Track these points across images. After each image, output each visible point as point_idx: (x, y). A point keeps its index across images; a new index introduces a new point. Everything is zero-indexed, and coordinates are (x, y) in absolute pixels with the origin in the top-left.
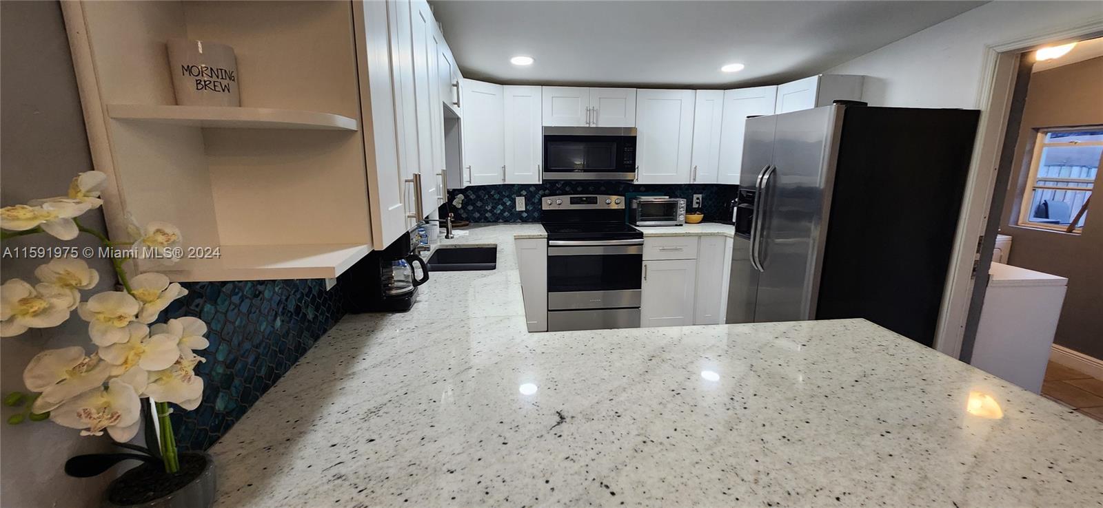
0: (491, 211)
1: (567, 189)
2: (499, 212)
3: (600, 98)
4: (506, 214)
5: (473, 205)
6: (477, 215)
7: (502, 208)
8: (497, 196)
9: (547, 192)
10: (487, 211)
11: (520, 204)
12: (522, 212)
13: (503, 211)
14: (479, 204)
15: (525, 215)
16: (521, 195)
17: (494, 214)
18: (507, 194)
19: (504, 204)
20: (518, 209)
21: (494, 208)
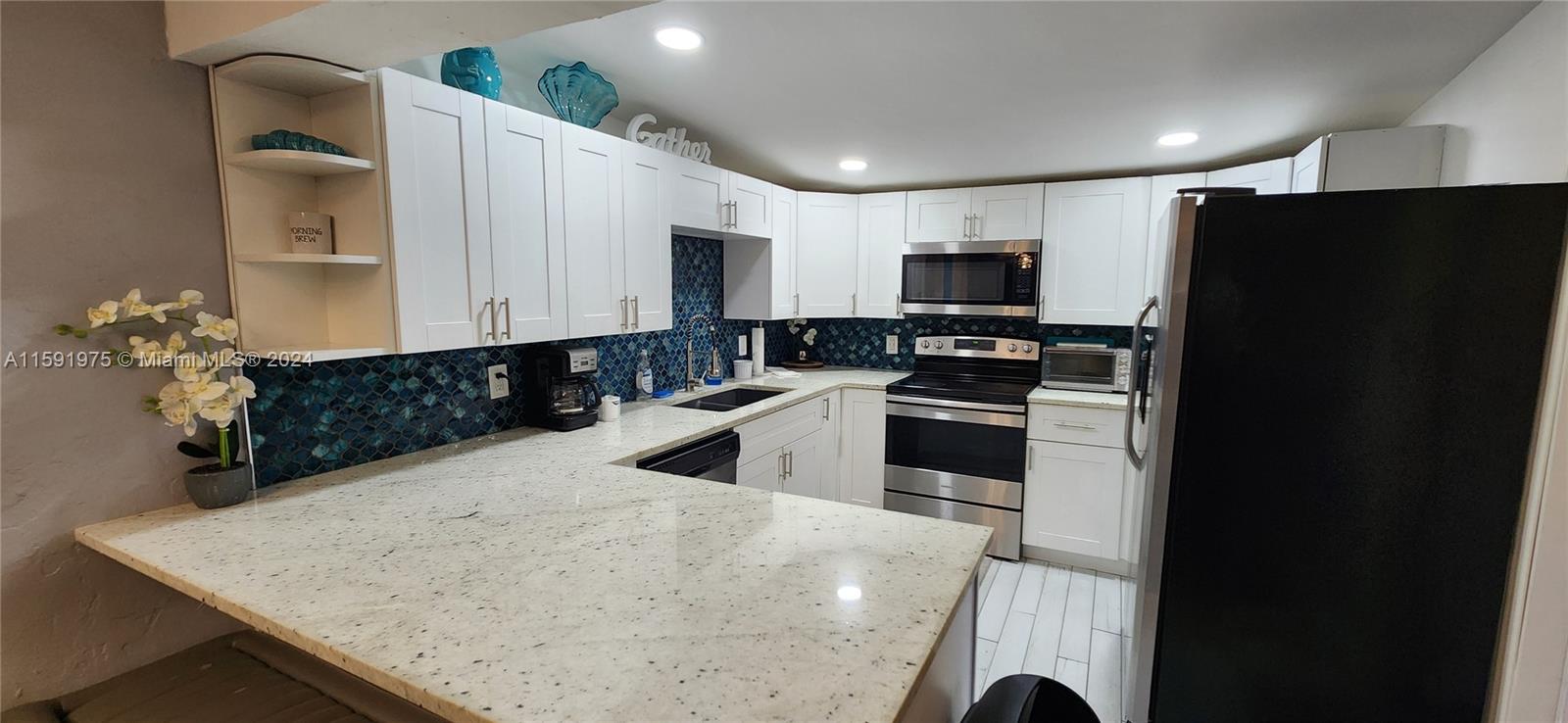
0: (855, 352)
1: (957, 327)
2: (866, 353)
4: (874, 357)
5: (835, 342)
6: (838, 356)
7: (869, 349)
8: (863, 334)
9: (929, 330)
10: (850, 351)
11: (892, 345)
12: (894, 355)
13: (870, 353)
14: (842, 342)
15: (897, 360)
16: (894, 334)
17: (859, 357)
18: (877, 330)
19: (871, 344)
20: (889, 351)
21: (859, 348)
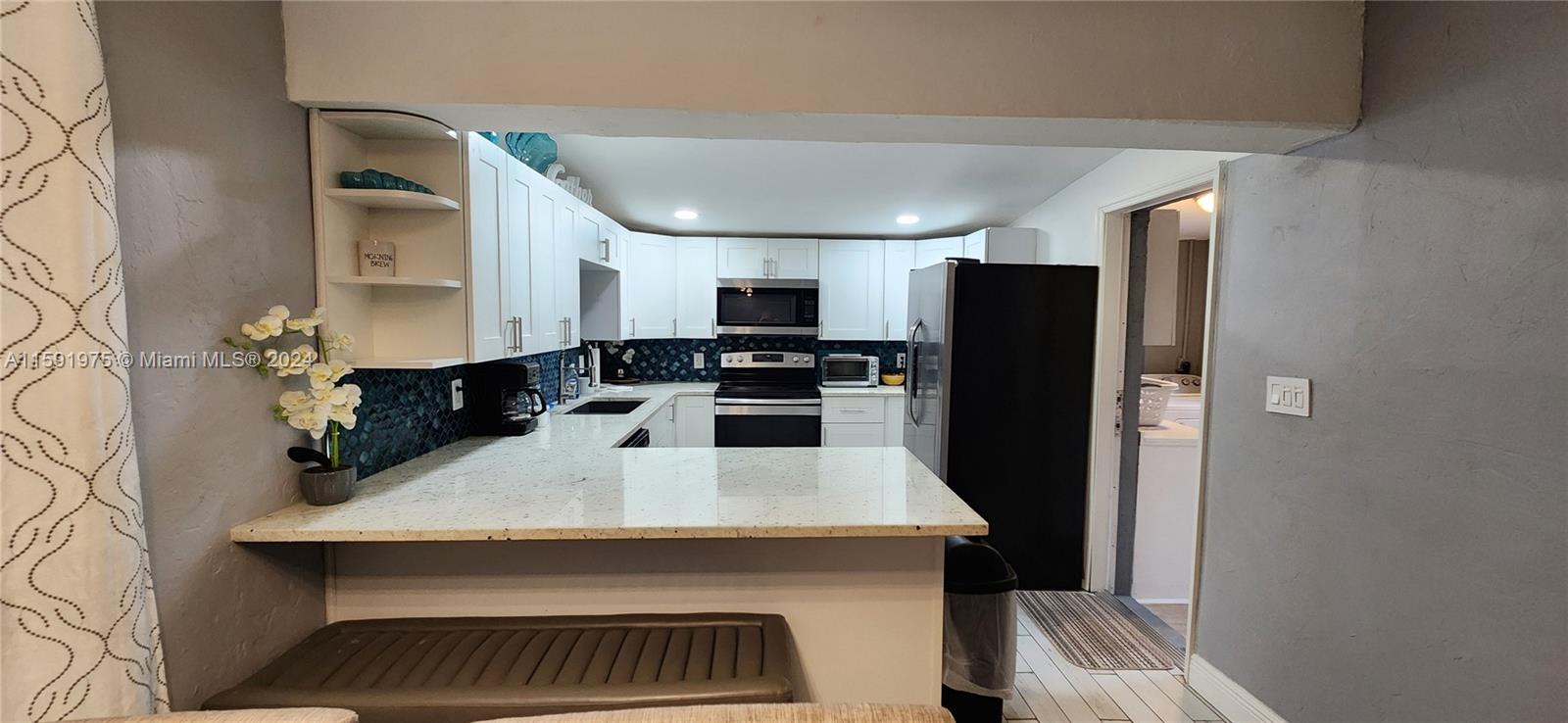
0: (666, 368)
2: (675, 369)
3: (779, 249)
4: (683, 372)
5: (648, 361)
6: (651, 372)
7: (678, 365)
8: (673, 352)
9: (729, 348)
10: (662, 368)
11: (699, 362)
12: (701, 370)
13: (679, 369)
14: (653, 360)
15: (704, 373)
16: (701, 352)
17: (670, 372)
18: (685, 349)
19: (680, 361)
20: (696, 367)
21: (670, 365)
